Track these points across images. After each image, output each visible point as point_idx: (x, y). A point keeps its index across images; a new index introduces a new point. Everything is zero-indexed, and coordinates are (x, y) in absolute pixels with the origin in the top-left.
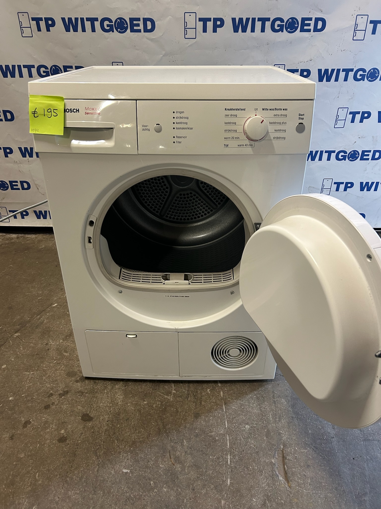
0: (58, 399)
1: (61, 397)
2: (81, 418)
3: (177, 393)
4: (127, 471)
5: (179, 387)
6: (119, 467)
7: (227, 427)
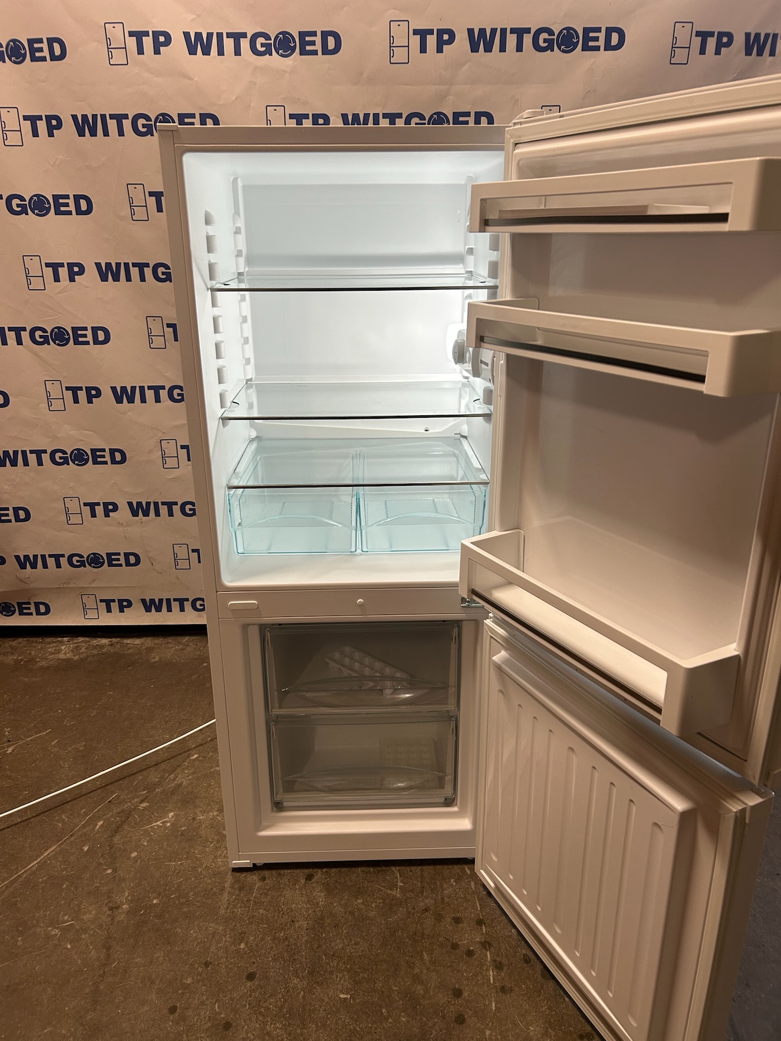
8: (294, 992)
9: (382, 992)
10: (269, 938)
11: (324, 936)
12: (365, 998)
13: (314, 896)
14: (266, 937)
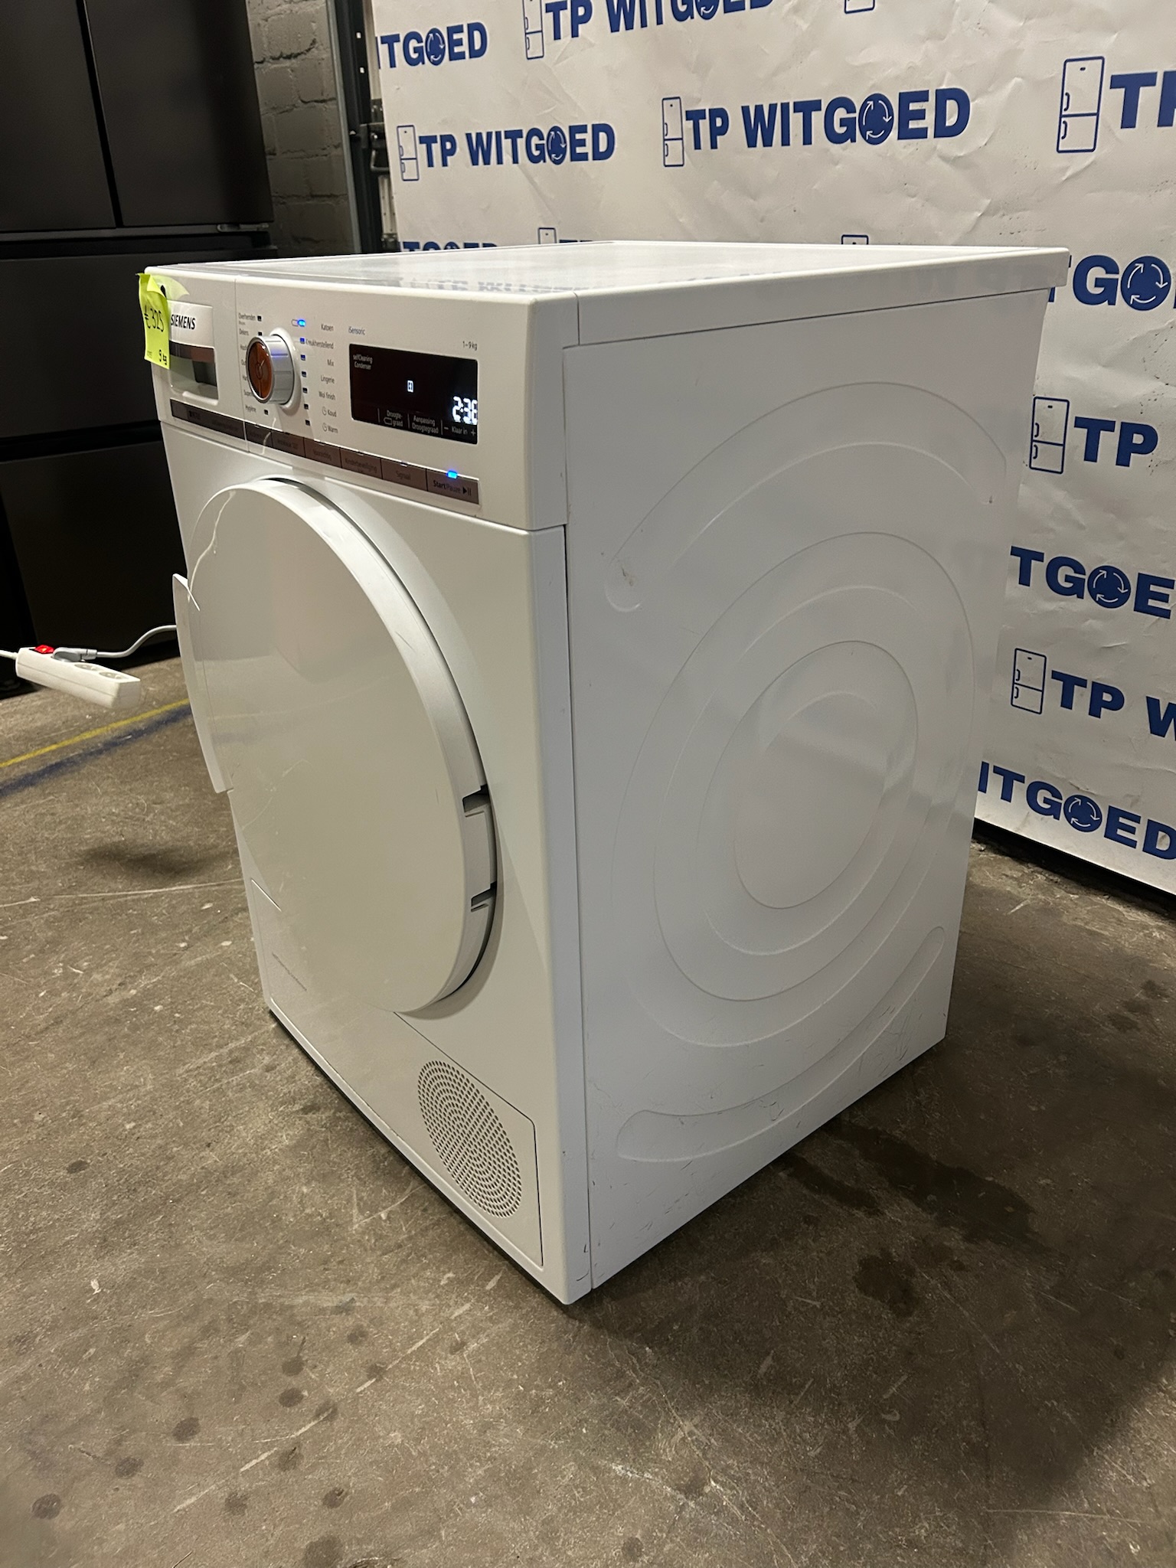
3: (383, 1224)
5: (406, 1214)
7: (359, 1390)
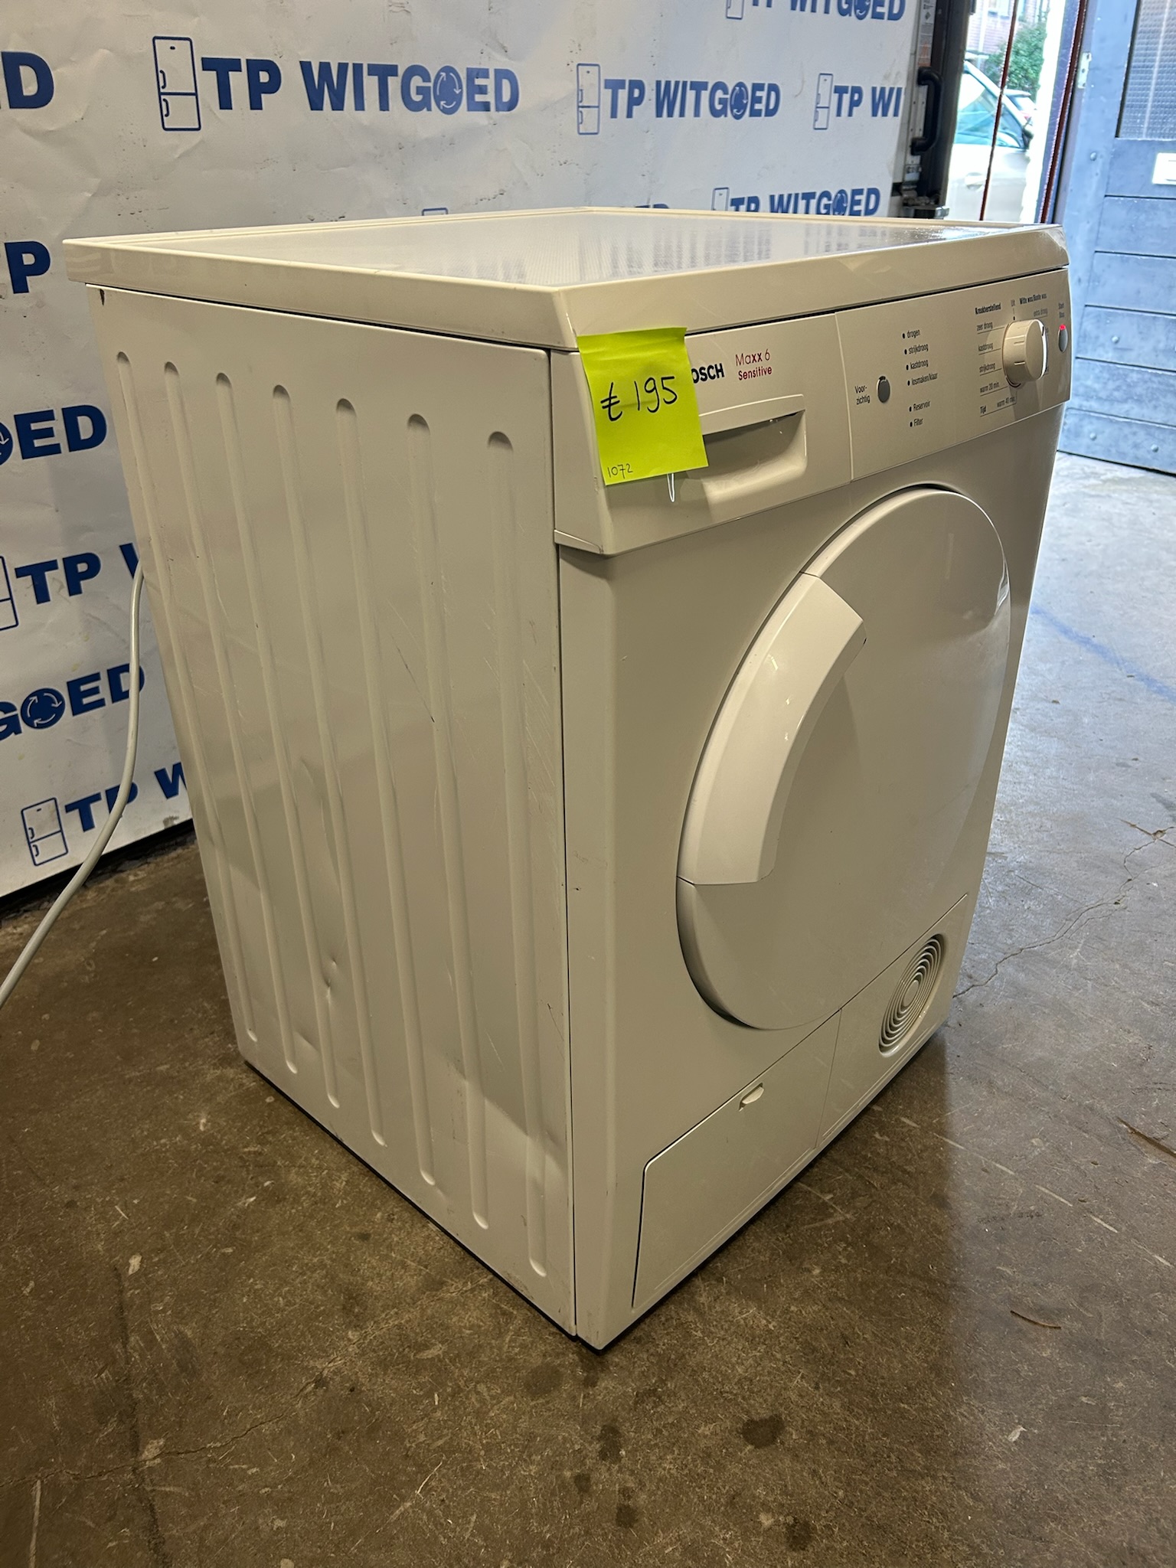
0: (620, 1470)
1: (619, 1458)
2: (750, 1447)
4: (1019, 1434)
6: (994, 1443)
8: (952, 1506)
9: (1043, 1375)
10: (787, 1462)
11: (853, 1372)
12: (1040, 1407)
13: (746, 1326)
14: (780, 1465)
